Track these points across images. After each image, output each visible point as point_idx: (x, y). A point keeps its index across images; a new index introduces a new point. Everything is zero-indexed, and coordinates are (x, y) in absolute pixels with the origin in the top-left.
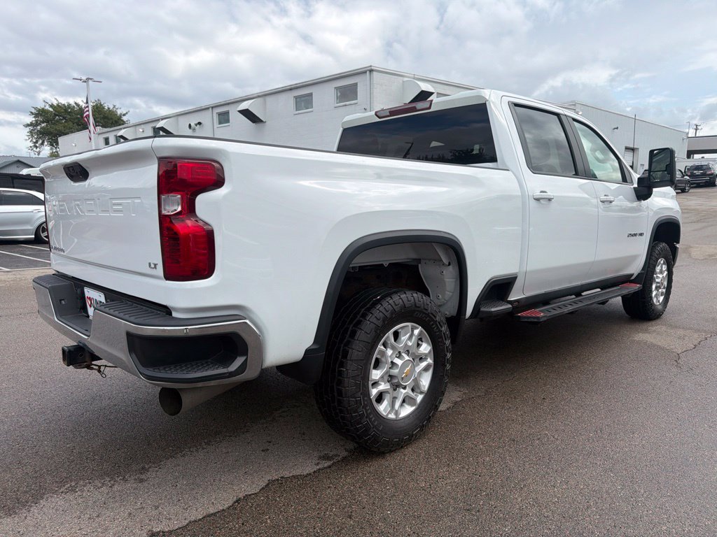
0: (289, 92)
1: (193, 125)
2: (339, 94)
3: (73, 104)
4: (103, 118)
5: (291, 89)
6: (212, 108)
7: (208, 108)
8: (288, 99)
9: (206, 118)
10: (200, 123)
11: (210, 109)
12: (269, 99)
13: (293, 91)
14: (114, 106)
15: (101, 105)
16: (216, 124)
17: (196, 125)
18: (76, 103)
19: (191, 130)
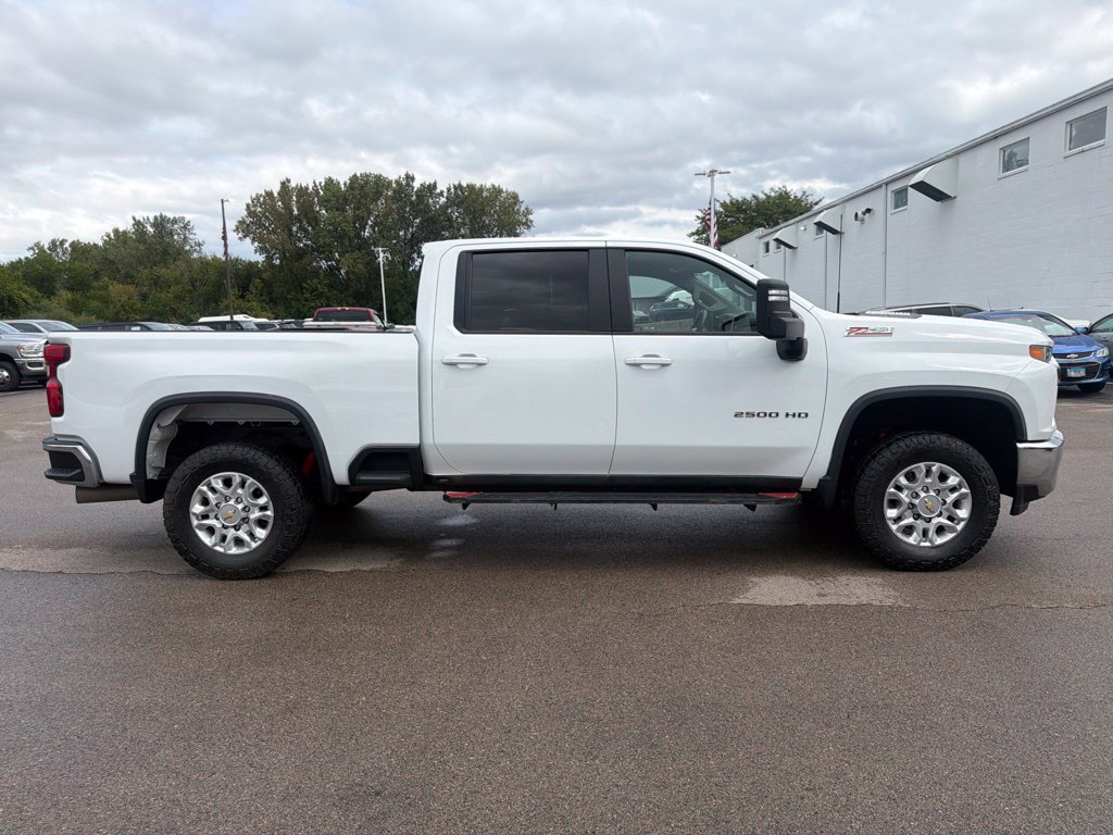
0: (994, 142)
1: (860, 213)
2: (1074, 133)
3: (749, 197)
4: (783, 213)
5: (996, 137)
6: (887, 184)
7: (880, 186)
8: (991, 156)
9: (876, 201)
10: (868, 211)
11: (884, 186)
12: (963, 159)
13: (998, 140)
14: (804, 193)
15: (786, 193)
16: (891, 210)
17: (864, 214)
18: (754, 196)
19: (858, 222)
